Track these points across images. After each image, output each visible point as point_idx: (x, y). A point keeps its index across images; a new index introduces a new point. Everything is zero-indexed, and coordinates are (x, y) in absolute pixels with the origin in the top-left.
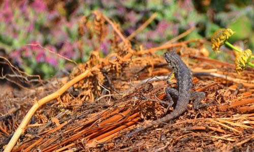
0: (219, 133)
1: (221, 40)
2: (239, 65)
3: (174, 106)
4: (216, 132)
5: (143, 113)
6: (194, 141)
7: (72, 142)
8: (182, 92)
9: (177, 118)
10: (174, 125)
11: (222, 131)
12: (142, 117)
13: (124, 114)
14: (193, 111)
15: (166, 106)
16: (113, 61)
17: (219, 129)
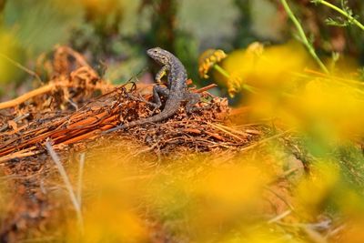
0: (216, 140)
1: (210, 61)
2: (232, 86)
3: (162, 108)
4: (212, 137)
5: (123, 115)
6: (186, 146)
7: (33, 145)
8: (174, 90)
9: (166, 120)
10: (163, 126)
11: (219, 137)
12: (122, 119)
13: (99, 116)
14: (185, 115)
15: (152, 108)
16: (83, 76)
17: (216, 135)
